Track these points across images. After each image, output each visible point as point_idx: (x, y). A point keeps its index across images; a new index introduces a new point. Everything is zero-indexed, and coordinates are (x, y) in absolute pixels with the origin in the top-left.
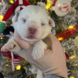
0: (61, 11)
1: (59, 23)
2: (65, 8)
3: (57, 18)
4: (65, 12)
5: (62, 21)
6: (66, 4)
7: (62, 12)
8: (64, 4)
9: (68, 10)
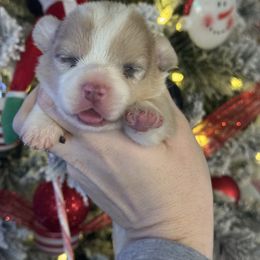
0: (211, 29)
1: (199, 70)
2: (222, 16)
3: (192, 56)
4: (223, 32)
5: (211, 66)
6: (225, 4)
7: (215, 32)
8: (219, 4)
9: (230, 23)
